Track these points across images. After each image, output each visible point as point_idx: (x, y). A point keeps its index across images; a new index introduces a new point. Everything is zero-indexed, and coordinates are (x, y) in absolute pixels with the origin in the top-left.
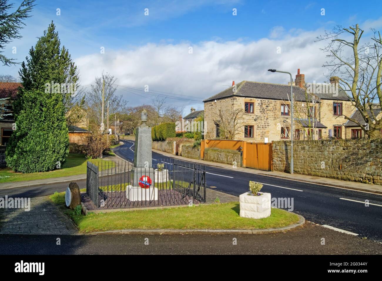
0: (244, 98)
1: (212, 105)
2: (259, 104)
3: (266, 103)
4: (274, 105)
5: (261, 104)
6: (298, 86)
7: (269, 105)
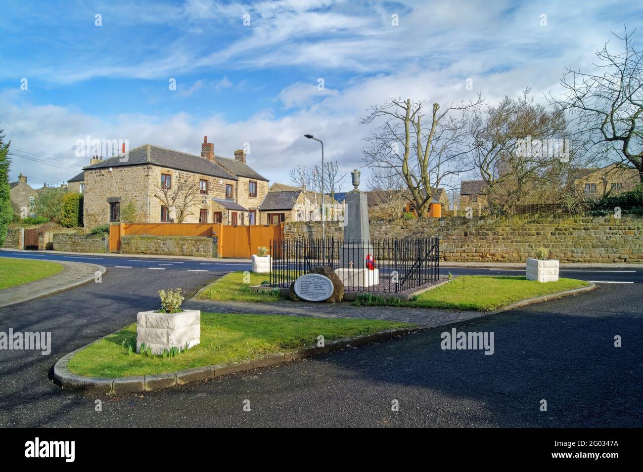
0: (161, 167)
1: (103, 175)
2: (177, 177)
3: (184, 177)
4: (193, 180)
5: (179, 177)
6: (205, 158)
7: (187, 179)
